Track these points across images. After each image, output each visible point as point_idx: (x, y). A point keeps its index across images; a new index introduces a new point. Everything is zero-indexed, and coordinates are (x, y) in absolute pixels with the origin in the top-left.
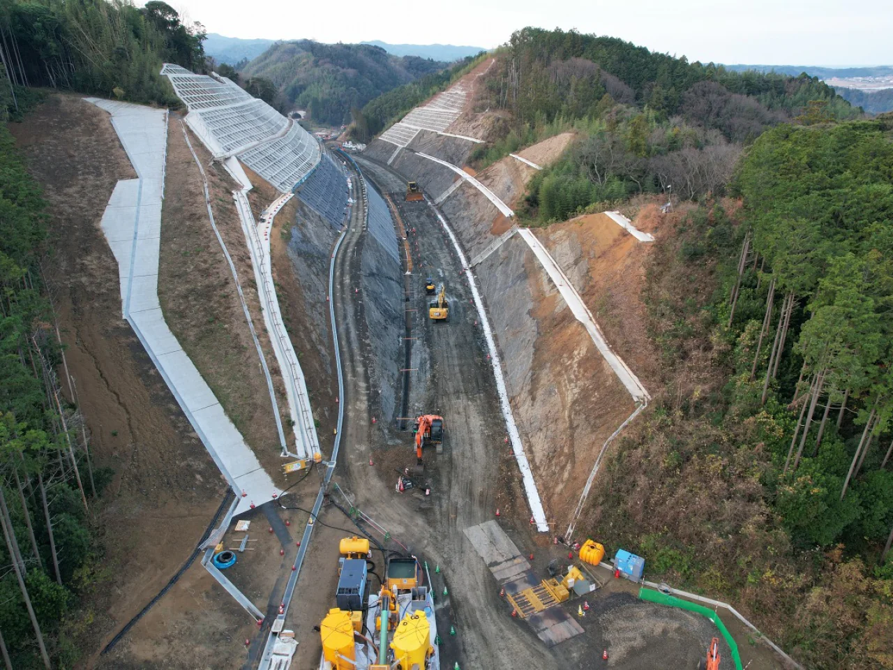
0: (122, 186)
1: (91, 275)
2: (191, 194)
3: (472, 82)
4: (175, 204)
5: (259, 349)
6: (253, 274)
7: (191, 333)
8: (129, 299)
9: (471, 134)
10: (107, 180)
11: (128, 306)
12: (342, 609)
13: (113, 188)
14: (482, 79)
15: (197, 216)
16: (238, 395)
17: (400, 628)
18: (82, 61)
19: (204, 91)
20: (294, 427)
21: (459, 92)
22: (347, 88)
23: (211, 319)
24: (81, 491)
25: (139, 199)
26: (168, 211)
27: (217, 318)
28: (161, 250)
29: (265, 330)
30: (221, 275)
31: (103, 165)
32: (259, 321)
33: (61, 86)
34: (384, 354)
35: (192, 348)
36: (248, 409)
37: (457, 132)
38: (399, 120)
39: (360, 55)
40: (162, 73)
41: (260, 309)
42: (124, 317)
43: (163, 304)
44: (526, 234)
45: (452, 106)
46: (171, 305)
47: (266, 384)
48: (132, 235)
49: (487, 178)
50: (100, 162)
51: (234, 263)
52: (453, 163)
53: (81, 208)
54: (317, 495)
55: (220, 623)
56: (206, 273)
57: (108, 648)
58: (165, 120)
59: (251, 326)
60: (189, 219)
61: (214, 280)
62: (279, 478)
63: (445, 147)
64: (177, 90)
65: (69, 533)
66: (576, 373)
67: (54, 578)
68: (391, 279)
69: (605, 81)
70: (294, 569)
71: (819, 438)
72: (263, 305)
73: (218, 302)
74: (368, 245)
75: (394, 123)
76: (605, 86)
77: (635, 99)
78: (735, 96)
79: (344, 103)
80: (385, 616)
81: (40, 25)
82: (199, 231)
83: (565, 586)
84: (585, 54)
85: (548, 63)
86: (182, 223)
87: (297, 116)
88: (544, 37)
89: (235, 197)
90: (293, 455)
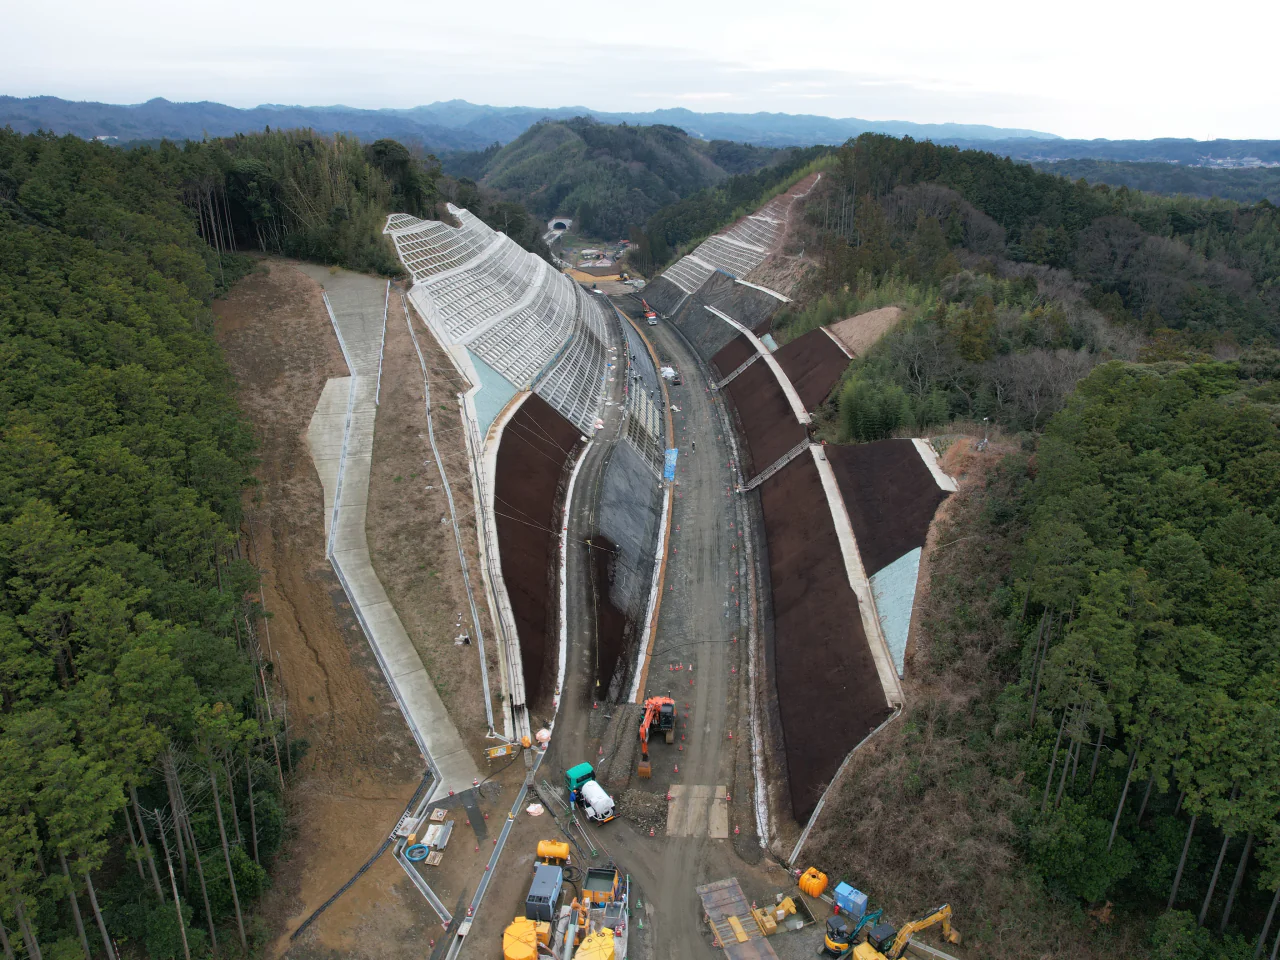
0: (333, 385)
1: (294, 504)
2: (409, 397)
3: (789, 207)
4: (390, 412)
5: (473, 606)
6: (474, 509)
7: (399, 581)
8: (331, 534)
9: (777, 286)
10: (315, 379)
11: (332, 543)
12: (529, 918)
13: (322, 388)
14: (801, 203)
15: (415, 430)
16: (445, 660)
17: (584, 944)
18: (296, 223)
19: (434, 250)
20: (503, 704)
21: (768, 219)
22: (630, 189)
23: (422, 564)
24: (279, 767)
26: (383, 420)
27: (429, 564)
28: (372, 473)
29: (481, 583)
30: (436, 509)
31: (313, 357)
32: (475, 570)
33: (273, 250)
35: (399, 600)
36: (455, 678)
37: (760, 281)
38: (690, 252)
39: (651, 142)
40: (385, 232)
41: (478, 555)
42: (327, 557)
43: (370, 542)
44: (818, 454)
45: (759, 241)
46: (379, 545)
47: (478, 650)
50: (309, 353)
51: (453, 494)
53: (286, 415)
54: (521, 785)
55: (406, 920)
56: (421, 506)
57: (297, 933)
58: (384, 296)
59: (466, 576)
60: (405, 433)
61: (429, 516)
62: (484, 765)
63: (742, 302)
64: (401, 254)
65: (268, 812)
67: (253, 857)
69: (966, 215)
70: (487, 869)
71: (1093, 772)
72: (482, 550)
73: (432, 544)
75: (683, 255)
76: (964, 224)
77: (1007, 242)
78: (1152, 237)
79: (625, 210)
80: (573, 929)
81: (255, 184)
82: (417, 451)
83: (775, 916)
84: (942, 176)
85: (890, 188)
86: (397, 438)
87: (560, 226)
88: (887, 150)
89: (460, 402)
90: (500, 737)
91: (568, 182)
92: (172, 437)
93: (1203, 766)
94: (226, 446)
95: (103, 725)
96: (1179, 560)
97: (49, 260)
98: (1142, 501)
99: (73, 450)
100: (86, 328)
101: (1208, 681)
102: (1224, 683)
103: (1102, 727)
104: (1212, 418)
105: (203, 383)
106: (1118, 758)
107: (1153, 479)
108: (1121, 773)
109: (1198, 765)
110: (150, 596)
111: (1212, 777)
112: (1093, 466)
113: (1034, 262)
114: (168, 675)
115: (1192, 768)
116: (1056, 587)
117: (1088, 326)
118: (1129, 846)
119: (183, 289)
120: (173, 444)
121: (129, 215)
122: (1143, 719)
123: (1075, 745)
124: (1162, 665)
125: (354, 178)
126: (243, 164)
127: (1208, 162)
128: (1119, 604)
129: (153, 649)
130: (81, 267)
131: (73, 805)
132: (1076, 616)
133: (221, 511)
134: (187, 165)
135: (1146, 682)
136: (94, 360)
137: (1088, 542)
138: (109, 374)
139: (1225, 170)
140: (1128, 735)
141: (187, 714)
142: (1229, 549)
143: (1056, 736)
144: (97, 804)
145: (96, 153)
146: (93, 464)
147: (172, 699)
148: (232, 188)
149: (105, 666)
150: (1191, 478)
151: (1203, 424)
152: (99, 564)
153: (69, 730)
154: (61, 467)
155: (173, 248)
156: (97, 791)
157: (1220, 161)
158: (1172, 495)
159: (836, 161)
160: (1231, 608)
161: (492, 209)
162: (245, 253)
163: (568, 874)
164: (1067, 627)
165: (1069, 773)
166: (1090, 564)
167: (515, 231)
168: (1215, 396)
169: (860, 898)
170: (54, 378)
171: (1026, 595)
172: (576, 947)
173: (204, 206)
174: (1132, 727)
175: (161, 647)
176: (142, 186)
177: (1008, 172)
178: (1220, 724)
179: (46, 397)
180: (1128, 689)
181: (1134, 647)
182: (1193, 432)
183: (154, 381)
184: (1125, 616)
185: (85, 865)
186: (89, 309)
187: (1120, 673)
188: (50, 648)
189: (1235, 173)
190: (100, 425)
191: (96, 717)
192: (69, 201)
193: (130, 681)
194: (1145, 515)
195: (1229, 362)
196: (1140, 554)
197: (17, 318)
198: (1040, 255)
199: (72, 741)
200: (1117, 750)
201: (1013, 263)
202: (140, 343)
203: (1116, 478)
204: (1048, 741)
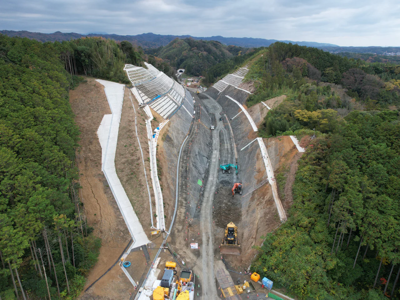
0: (106, 117)
1: (92, 153)
2: (130, 121)
4: (124, 125)
5: (148, 186)
6: (149, 156)
7: (125, 178)
8: (104, 164)
9: (248, 89)
10: (101, 114)
11: (104, 166)
13: (103, 117)
15: (131, 131)
16: (138, 203)
17: (180, 295)
18: (96, 66)
19: (139, 76)
20: (157, 218)
21: (246, 68)
22: (203, 60)
23: (132, 173)
25: (111, 123)
27: (134, 173)
28: (117, 144)
29: (151, 179)
30: (137, 155)
31: (100, 108)
32: (149, 175)
33: (89, 75)
34: (195, 190)
35: (124, 184)
36: (141, 209)
37: (243, 88)
38: (221, 79)
39: (210, 45)
40: (124, 69)
41: (150, 170)
42: (102, 170)
43: (116, 165)
44: (260, 140)
45: (242, 75)
46: (119, 166)
47: (149, 200)
48: (108, 138)
49: (251, 111)
51: (143, 151)
52: (239, 102)
53: (91, 126)
54: (161, 244)
55: (122, 286)
56: (132, 155)
57: (87, 289)
58: (123, 89)
59: (146, 176)
60: (128, 132)
61: (134, 158)
62: (150, 237)
63: (237, 94)
64: (129, 76)
65: (78, 250)
66: (264, 206)
67: (73, 265)
68: (204, 156)
69: (308, 67)
71: (348, 243)
72: (151, 168)
73: (136, 166)
74: (196, 142)
75: (219, 80)
76: (308, 70)
77: (321, 76)
78: (368, 75)
79: (201, 66)
80: (176, 291)
81: (83, 54)
82: (132, 137)
83: (242, 288)
84: (301, 55)
85: (284, 59)
86: (126, 133)
87: (181, 71)
88: (284, 47)
89: (146, 122)
90: (155, 228)
91: (184, 58)
92: (52, 130)
93: (385, 241)
94: (69, 134)
95: (23, 221)
96: (378, 173)
97: (15, 74)
98: (365, 154)
99: (19, 133)
100: (26, 96)
101: (387, 213)
102: (393, 214)
103: (351, 228)
104: (389, 128)
105: (63, 114)
106: (357, 239)
107: (369, 147)
108: (358, 243)
109: (384, 241)
110: (41, 179)
111: (389, 245)
112: (349, 143)
113: (330, 82)
114: (44, 205)
115: (382, 242)
116: (337, 182)
117: (347, 102)
118: (360, 267)
119: (58, 85)
120: (52, 132)
121: (42, 62)
122: (366, 225)
123: (342, 234)
124: (372, 208)
125: (115, 53)
126: (79, 48)
127: (386, 54)
128: (358, 188)
129: (40, 196)
130: (25, 77)
131: (11, 246)
132: (343, 191)
133: (67, 154)
134: (62, 48)
135: (366, 213)
136: (28, 105)
137: (347, 167)
138: (32, 110)
139: (391, 56)
140: (360, 230)
141: (51, 217)
142: (394, 170)
143: (336, 230)
144: (19, 246)
145: (33, 43)
146: (25, 137)
147: (46, 213)
148: (76, 55)
149: (24, 202)
150: (382, 147)
151: (386, 130)
152: (25, 169)
153: (12, 221)
154: (15, 138)
155: (56, 72)
156: (19, 242)
157: (390, 54)
158: (375, 152)
159: (267, 50)
160: (395, 189)
161: (159, 64)
162: (80, 76)
163: (175, 272)
164: (340, 195)
165: (340, 243)
166: (348, 174)
167: (166, 71)
168: (389, 121)
169: (271, 283)
170: (14, 110)
171: (327, 185)
172: (177, 296)
173: (67, 61)
174: (362, 228)
175: (43, 195)
176: (47, 53)
177: (322, 54)
178: (391, 228)
179: (12, 116)
180: (361, 215)
181: (363, 202)
182: (382, 133)
183: (47, 112)
184: (360, 191)
185: (15, 266)
186: (28, 90)
187: (358, 210)
188: (7, 195)
189: (395, 57)
190: (29, 125)
191: (21, 218)
192: (23, 57)
193: (32, 206)
194: (367, 158)
195: (394, 111)
196: (364, 171)
197: (4, 92)
198: (332, 80)
199: (12, 225)
200: (356, 236)
201: (323, 83)
202: (43, 101)
203: (357, 147)
204: (333, 232)
